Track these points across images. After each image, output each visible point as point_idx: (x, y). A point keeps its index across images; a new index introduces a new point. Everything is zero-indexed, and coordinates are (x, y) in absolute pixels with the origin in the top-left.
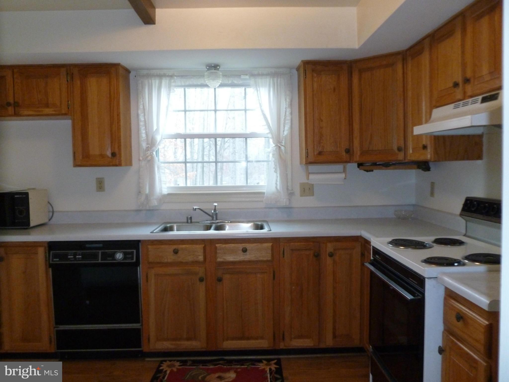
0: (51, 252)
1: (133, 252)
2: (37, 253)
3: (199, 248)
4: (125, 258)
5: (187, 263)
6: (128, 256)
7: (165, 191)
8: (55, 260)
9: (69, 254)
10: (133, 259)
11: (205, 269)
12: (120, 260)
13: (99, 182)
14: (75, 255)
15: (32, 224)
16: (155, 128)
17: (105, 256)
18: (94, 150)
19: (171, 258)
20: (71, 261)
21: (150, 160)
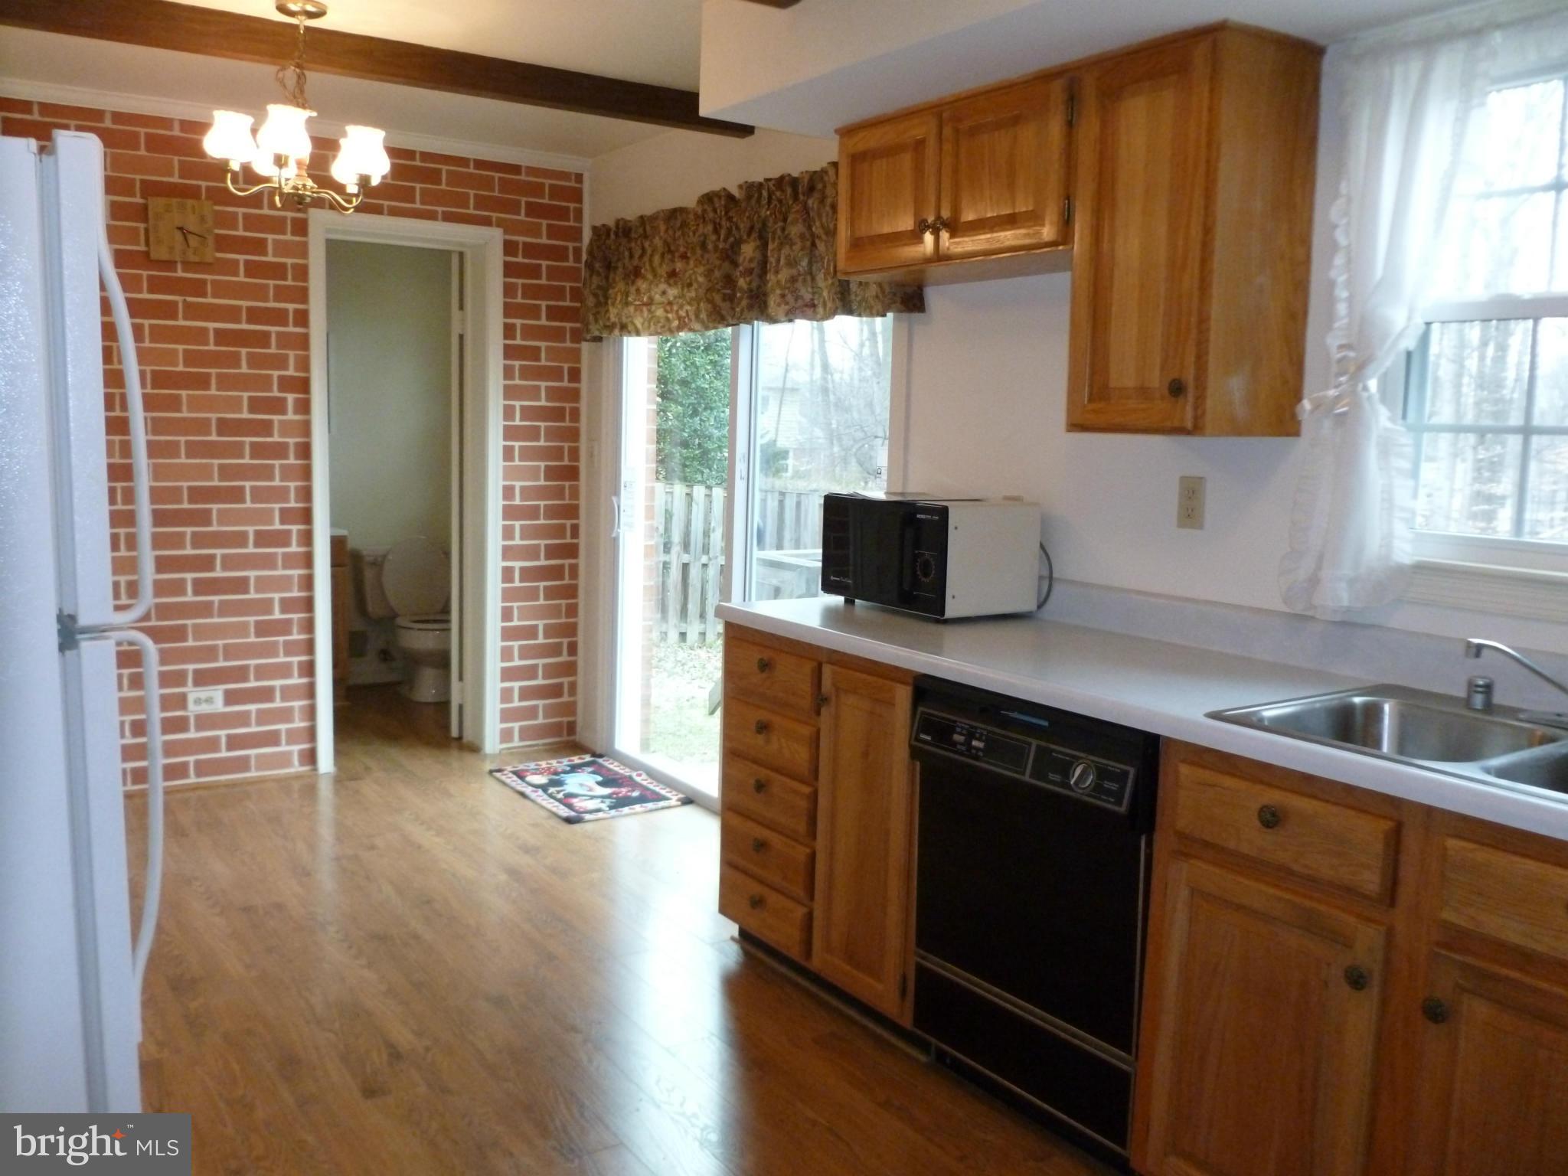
0: (921, 709)
1: (1126, 774)
2: (894, 705)
3: (1370, 832)
4: (1098, 789)
5: (1311, 883)
6: (1107, 784)
7: (1405, 552)
8: (923, 736)
9: (958, 730)
10: (1119, 803)
11: (1390, 934)
12: (1081, 791)
13: (1187, 492)
14: (971, 736)
15: (952, 610)
16: (1379, 271)
17: (1046, 763)
18: (1124, 373)
19: (1252, 839)
20: (956, 752)
21: (1344, 414)
